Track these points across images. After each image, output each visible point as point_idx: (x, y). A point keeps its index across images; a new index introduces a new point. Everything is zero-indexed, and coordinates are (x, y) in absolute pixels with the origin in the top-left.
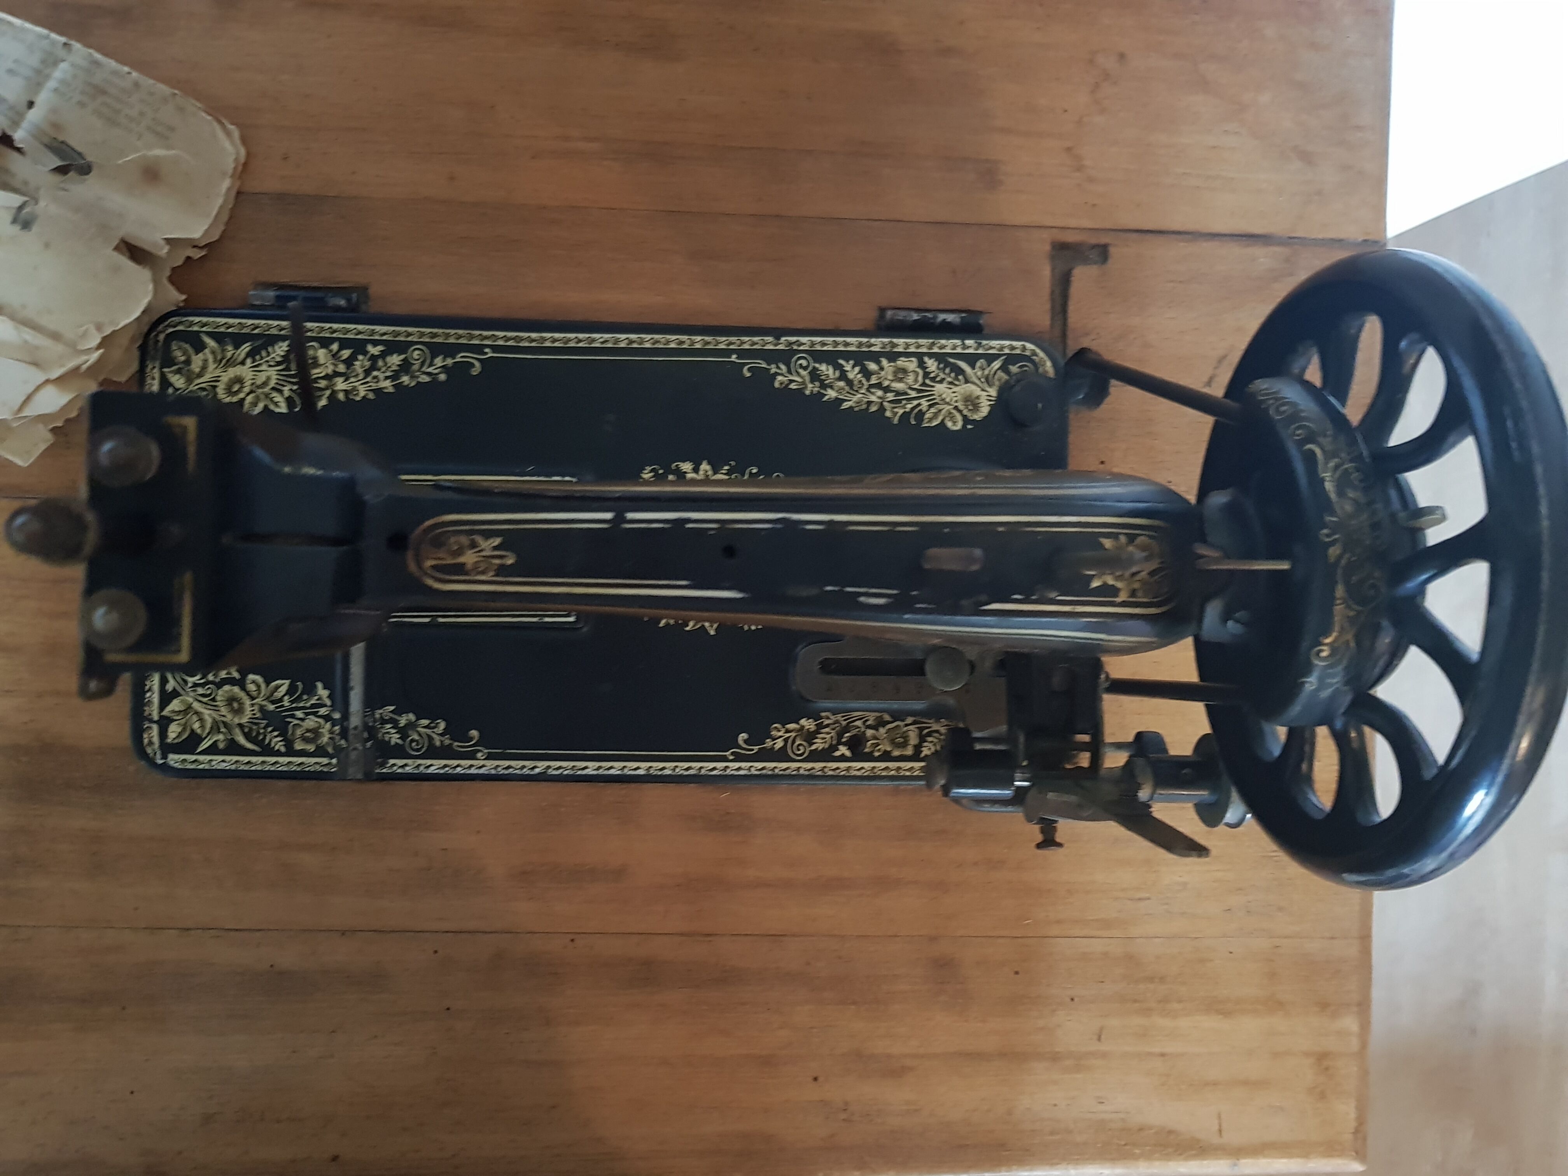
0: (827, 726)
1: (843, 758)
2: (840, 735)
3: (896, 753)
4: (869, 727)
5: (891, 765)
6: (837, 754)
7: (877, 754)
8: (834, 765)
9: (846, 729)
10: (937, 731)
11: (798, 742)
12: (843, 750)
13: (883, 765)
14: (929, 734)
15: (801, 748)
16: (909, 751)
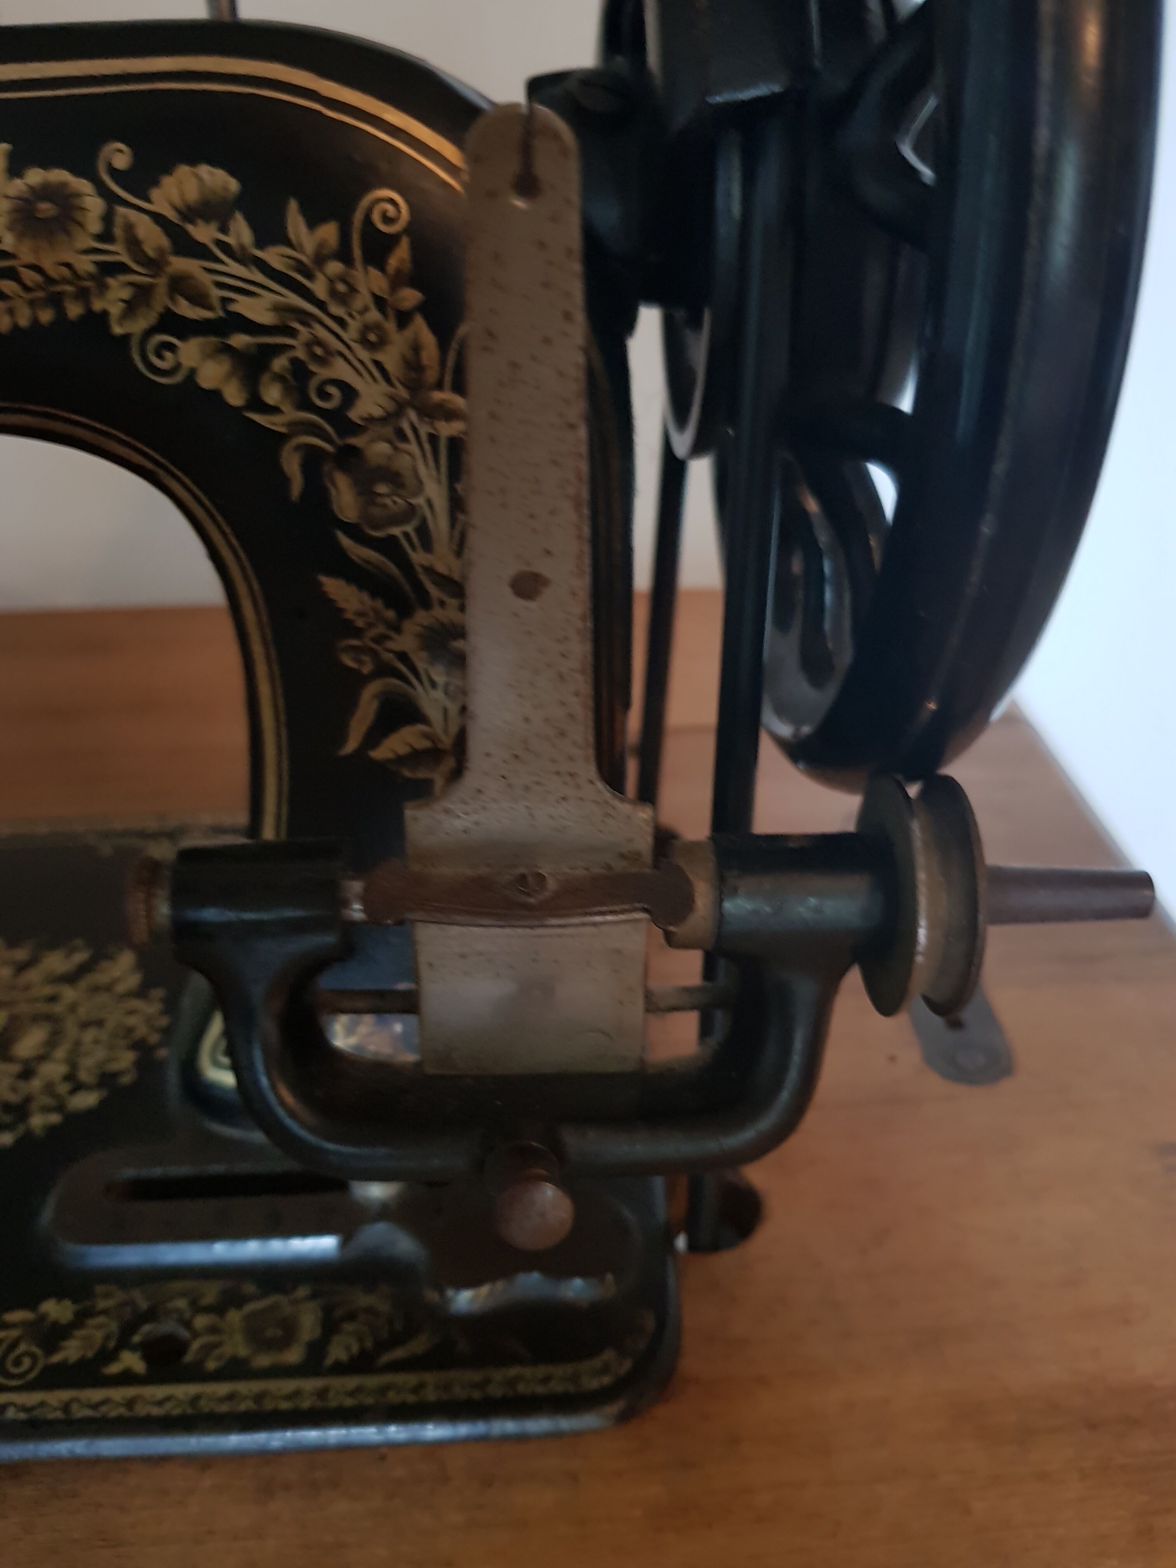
0: (105, 1312)
1: (127, 1378)
2: (128, 1329)
3: (263, 1361)
4: (208, 1310)
5: (244, 1387)
6: (114, 1369)
7: (211, 1365)
8: (96, 1395)
9: (151, 1315)
10: (369, 1310)
11: (22, 1347)
12: (132, 1361)
13: (223, 1389)
14: (351, 1317)
15: (27, 1362)
16: (294, 1356)
